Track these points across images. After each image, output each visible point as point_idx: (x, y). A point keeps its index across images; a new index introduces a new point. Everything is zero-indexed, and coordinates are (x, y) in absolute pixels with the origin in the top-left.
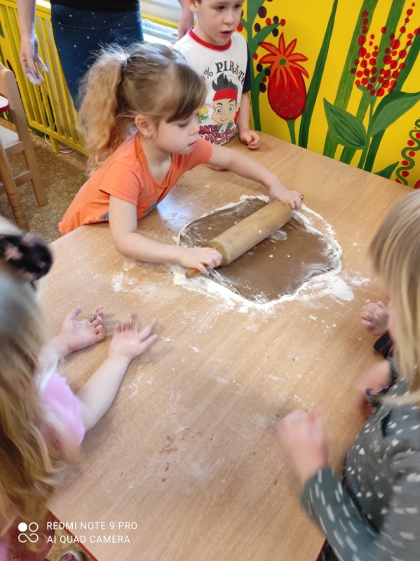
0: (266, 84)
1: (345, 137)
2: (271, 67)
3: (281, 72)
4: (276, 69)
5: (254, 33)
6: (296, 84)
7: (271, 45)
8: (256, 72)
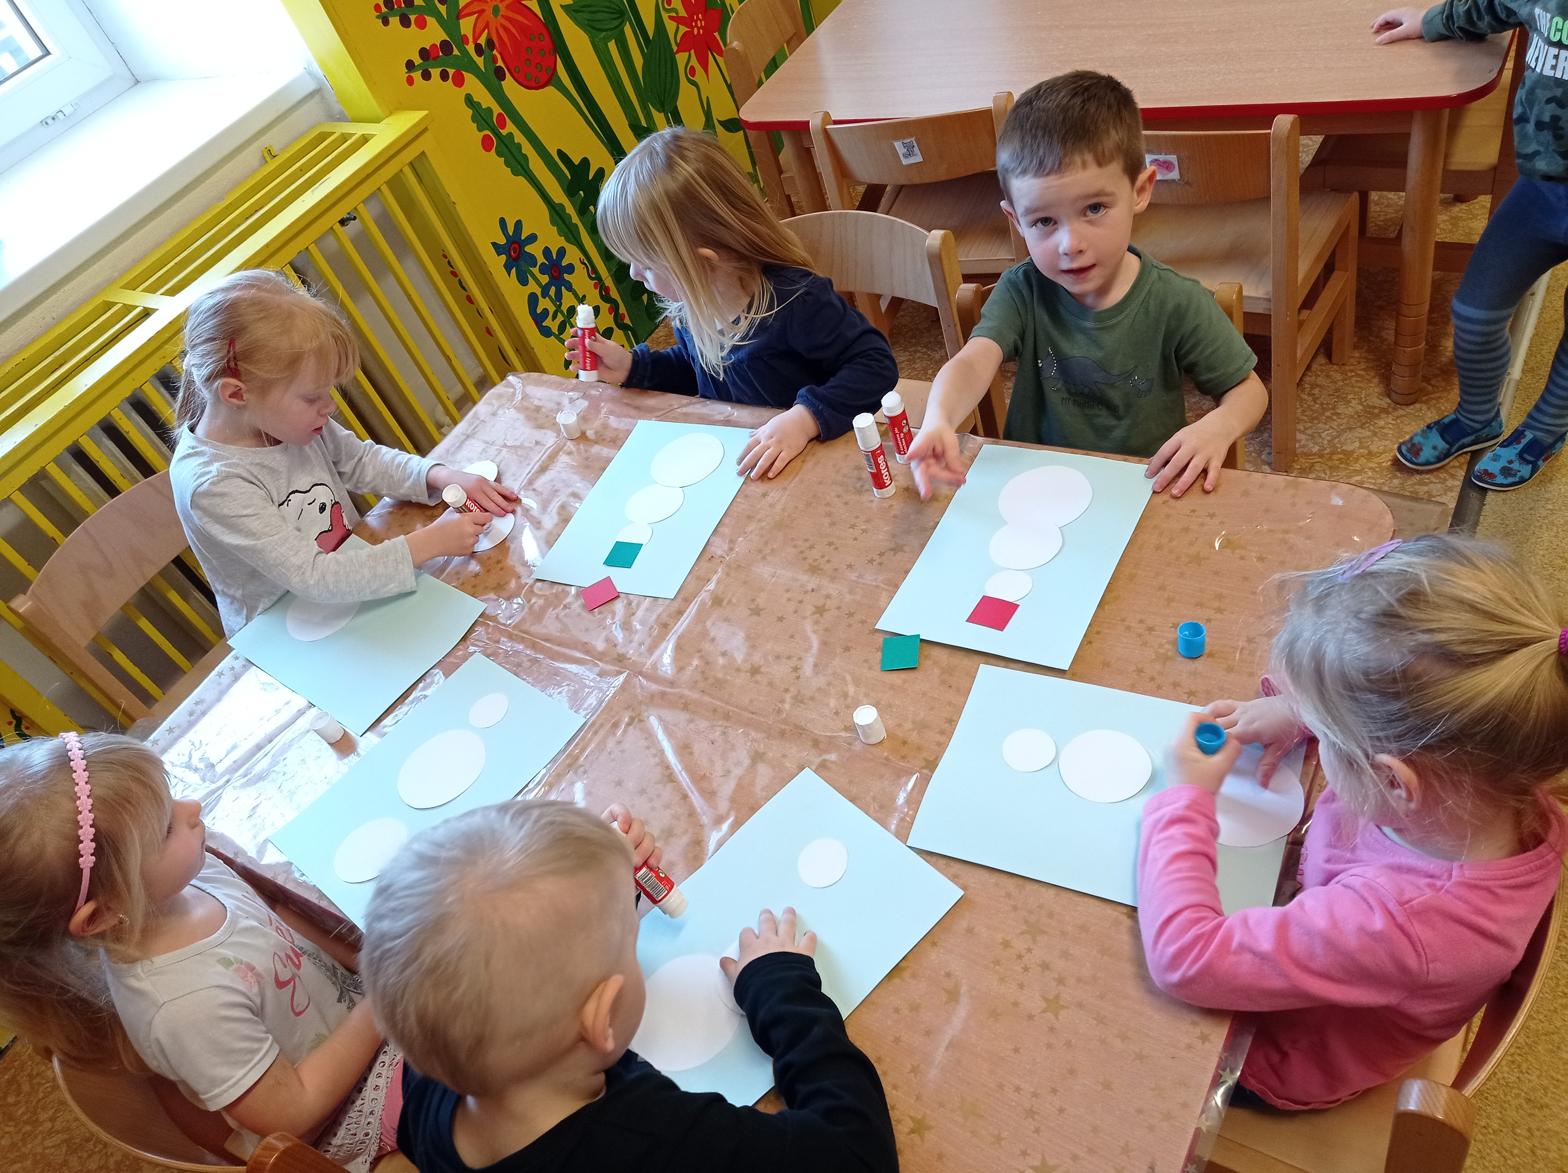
0: (500, 63)
1: (607, 27)
2: (489, 33)
3: (503, 26)
4: (496, 28)
5: (444, 12)
6: (525, 21)
8: (480, 61)
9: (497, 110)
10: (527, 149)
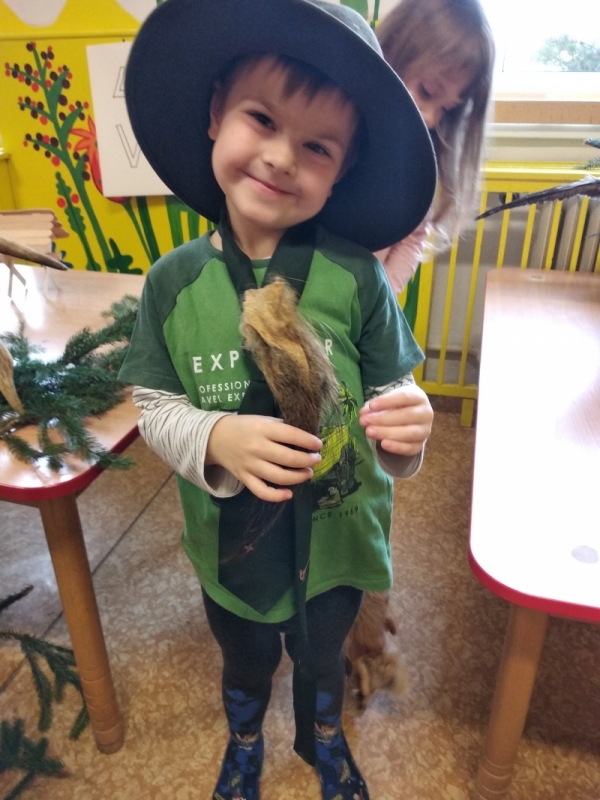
0: (89, 170)
2: (88, 152)
5: (61, 122)
7: (81, 130)
8: (74, 162)
9: (74, 191)
10: (87, 221)
